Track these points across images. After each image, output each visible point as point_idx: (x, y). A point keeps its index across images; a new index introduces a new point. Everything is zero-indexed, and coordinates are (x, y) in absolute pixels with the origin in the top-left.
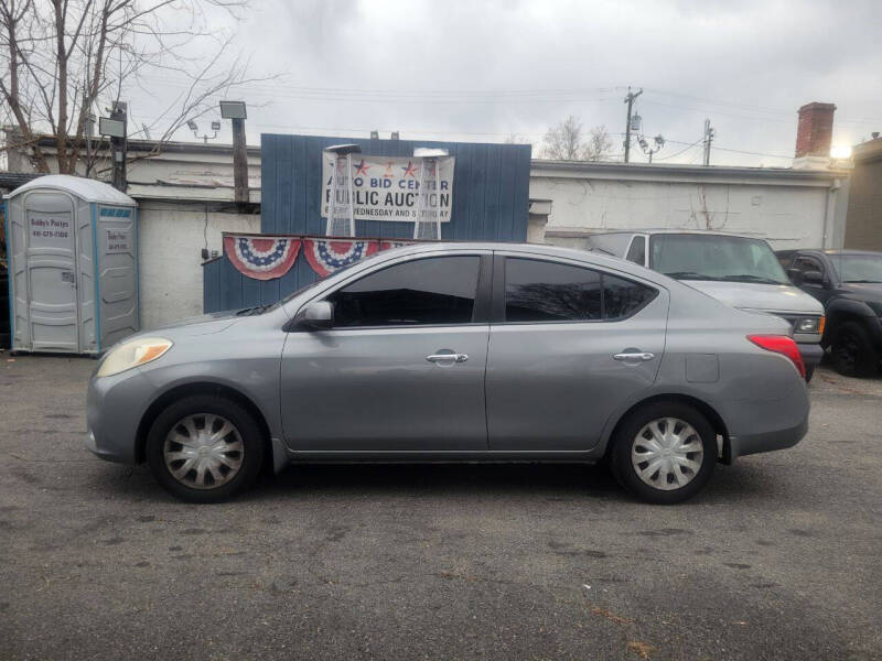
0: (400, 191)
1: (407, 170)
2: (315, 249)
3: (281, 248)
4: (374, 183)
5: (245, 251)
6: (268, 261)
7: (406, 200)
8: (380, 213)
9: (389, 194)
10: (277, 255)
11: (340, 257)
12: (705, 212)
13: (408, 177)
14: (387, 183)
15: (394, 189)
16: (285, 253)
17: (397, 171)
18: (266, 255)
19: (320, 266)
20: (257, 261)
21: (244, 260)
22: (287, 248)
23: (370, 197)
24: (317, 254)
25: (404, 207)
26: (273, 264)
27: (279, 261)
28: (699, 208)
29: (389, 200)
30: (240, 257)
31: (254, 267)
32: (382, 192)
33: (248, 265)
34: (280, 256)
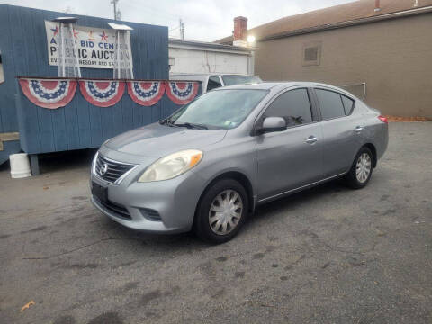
0: (100, 50)
1: (103, 36)
2: (87, 87)
3: (63, 86)
4: (83, 44)
5: (37, 90)
6: (55, 96)
7: (103, 55)
8: (89, 63)
9: (94, 51)
10: (61, 92)
11: (102, 91)
12: (208, 65)
13: (104, 42)
14: (91, 44)
15: (96, 48)
16: (67, 90)
17: (96, 37)
18: (53, 91)
19: (91, 98)
20: (47, 96)
21: (37, 96)
22: (68, 86)
23: (81, 53)
24: (88, 90)
25: (104, 60)
26: (59, 98)
27: (63, 95)
28: (206, 63)
29: (94, 54)
30: (34, 94)
31: (45, 100)
32: (89, 50)
33: (40, 99)
34: (63, 92)
